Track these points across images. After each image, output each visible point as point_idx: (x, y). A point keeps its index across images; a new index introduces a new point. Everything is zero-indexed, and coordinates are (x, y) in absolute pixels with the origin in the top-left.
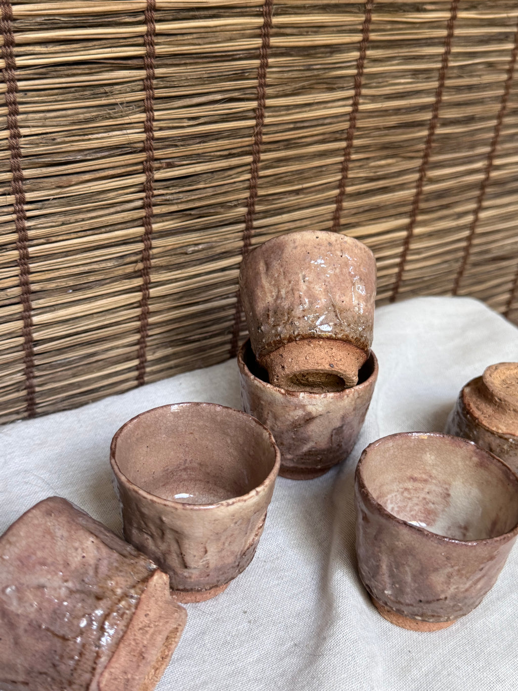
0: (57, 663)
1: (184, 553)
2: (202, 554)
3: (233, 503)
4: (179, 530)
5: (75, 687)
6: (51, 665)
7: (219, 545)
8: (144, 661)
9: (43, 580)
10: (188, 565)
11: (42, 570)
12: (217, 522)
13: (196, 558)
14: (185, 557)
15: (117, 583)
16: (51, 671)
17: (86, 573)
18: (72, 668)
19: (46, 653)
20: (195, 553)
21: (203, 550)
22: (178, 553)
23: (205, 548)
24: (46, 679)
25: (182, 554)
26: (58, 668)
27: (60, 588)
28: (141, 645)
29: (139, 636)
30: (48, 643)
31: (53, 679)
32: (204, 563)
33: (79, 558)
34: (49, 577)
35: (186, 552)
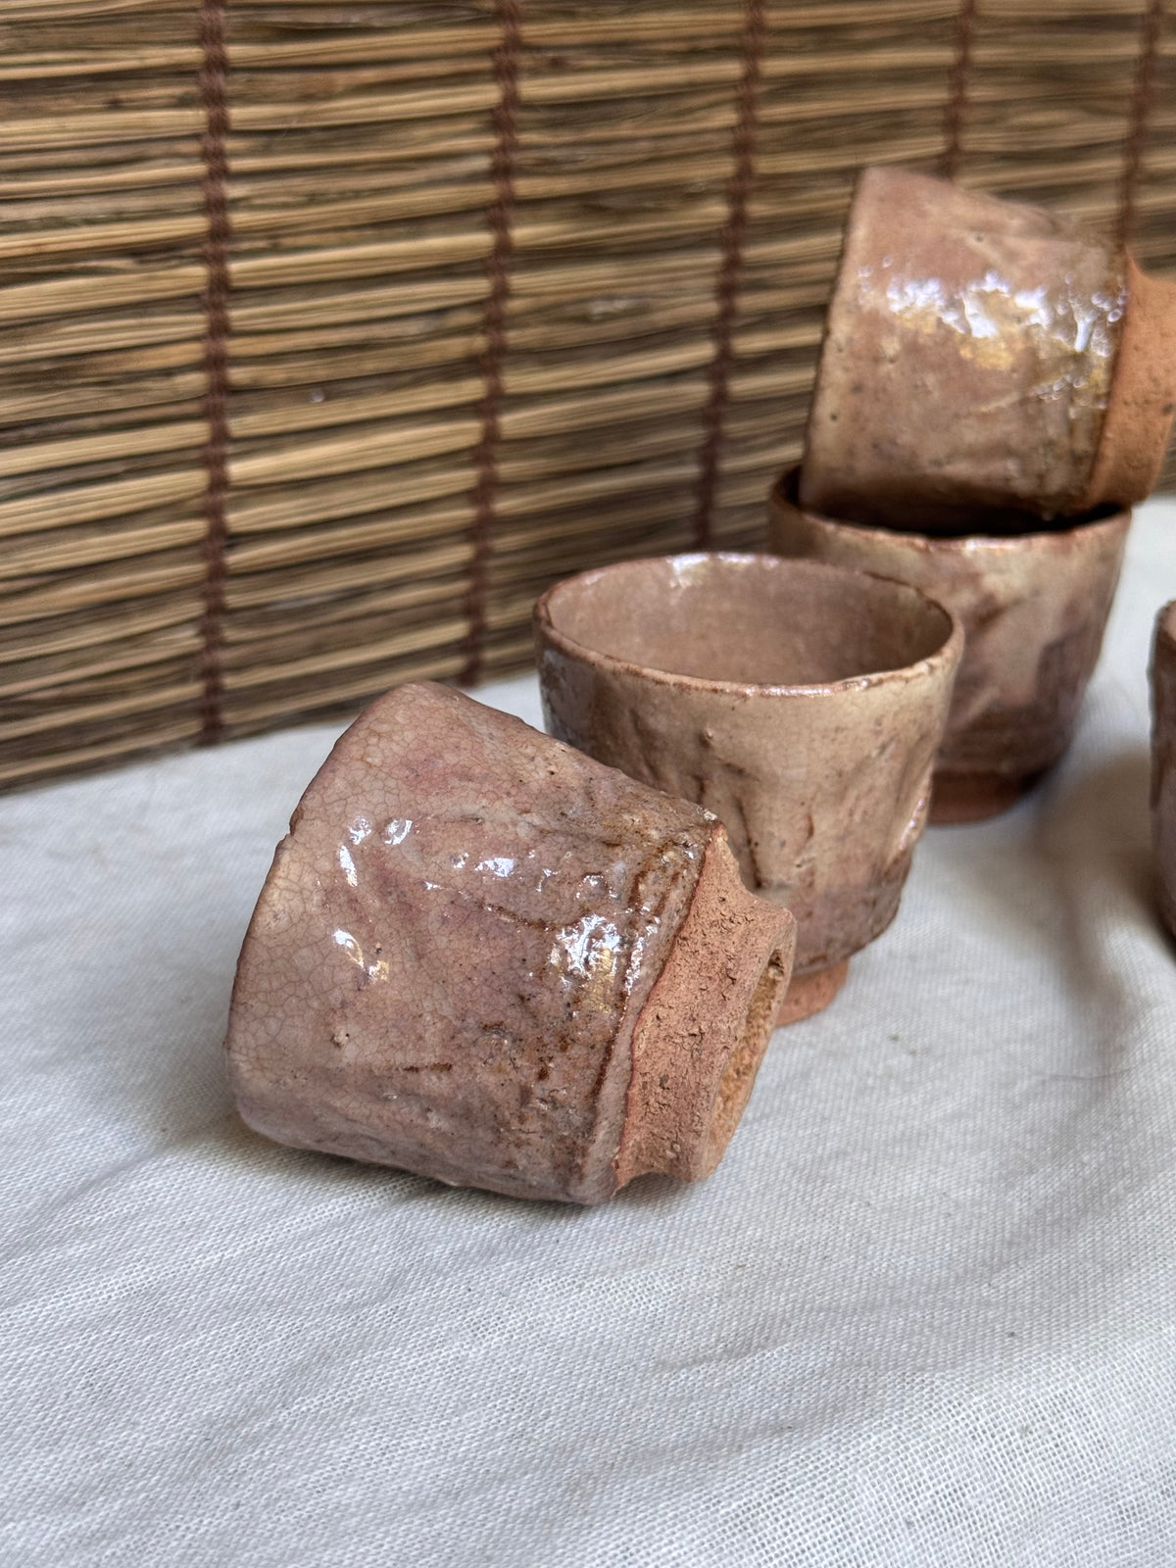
0: (528, 989)
1: (756, 837)
2: (801, 835)
3: (880, 682)
4: (747, 765)
5: (575, 1051)
6: (513, 999)
7: (841, 816)
8: (736, 988)
9: (471, 808)
10: (764, 875)
11: (463, 789)
12: (840, 736)
13: (786, 850)
14: (758, 849)
15: (645, 820)
16: (513, 1017)
17: (567, 800)
18: (567, 998)
19: (498, 970)
20: (785, 835)
21: (803, 824)
22: (740, 840)
23: (810, 819)
24: (500, 1044)
25: (749, 841)
26: (533, 1003)
27: (515, 824)
28: (722, 956)
29: (713, 937)
30: (504, 942)
31: (517, 1040)
32: (804, 868)
33: (543, 774)
34: (484, 802)
35: (761, 834)
